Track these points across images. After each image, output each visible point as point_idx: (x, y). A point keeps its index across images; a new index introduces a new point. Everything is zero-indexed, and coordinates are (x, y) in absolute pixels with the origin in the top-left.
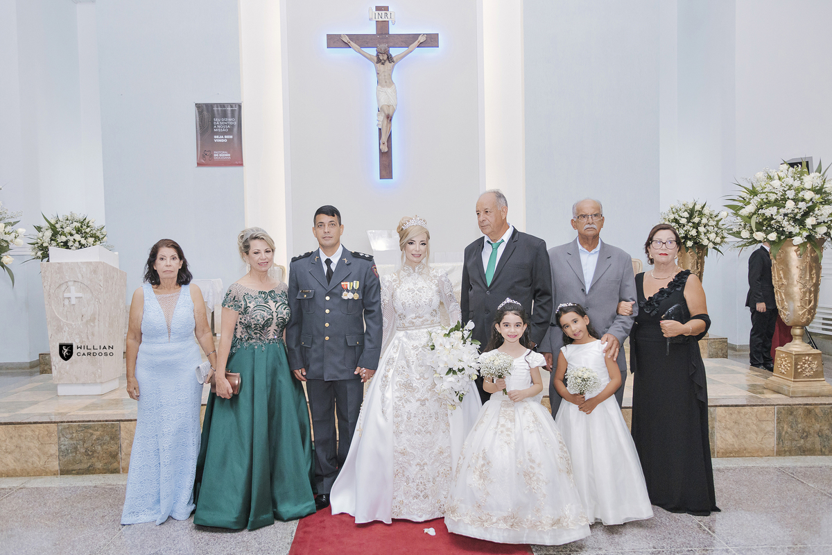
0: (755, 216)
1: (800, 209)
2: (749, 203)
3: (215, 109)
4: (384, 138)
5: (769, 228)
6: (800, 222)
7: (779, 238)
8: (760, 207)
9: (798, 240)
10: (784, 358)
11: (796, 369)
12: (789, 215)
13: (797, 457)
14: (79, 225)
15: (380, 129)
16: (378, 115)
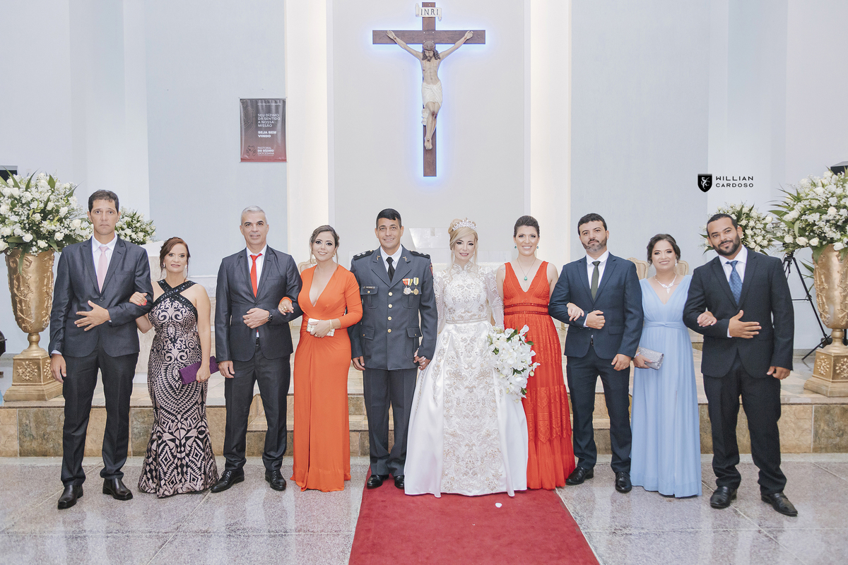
0: (798, 222)
1: (841, 216)
2: (793, 209)
3: (260, 104)
4: (429, 136)
5: (811, 234)
6: (841, 228)
7: (821, 243)
8: (803, 213)
9: (838, 246)
10: (823, 359)
11: (835, 370)
12: (831, 222)
13: (832, 454)
14: (130, 219)
15: (425, 126)
16: (423, 112)
